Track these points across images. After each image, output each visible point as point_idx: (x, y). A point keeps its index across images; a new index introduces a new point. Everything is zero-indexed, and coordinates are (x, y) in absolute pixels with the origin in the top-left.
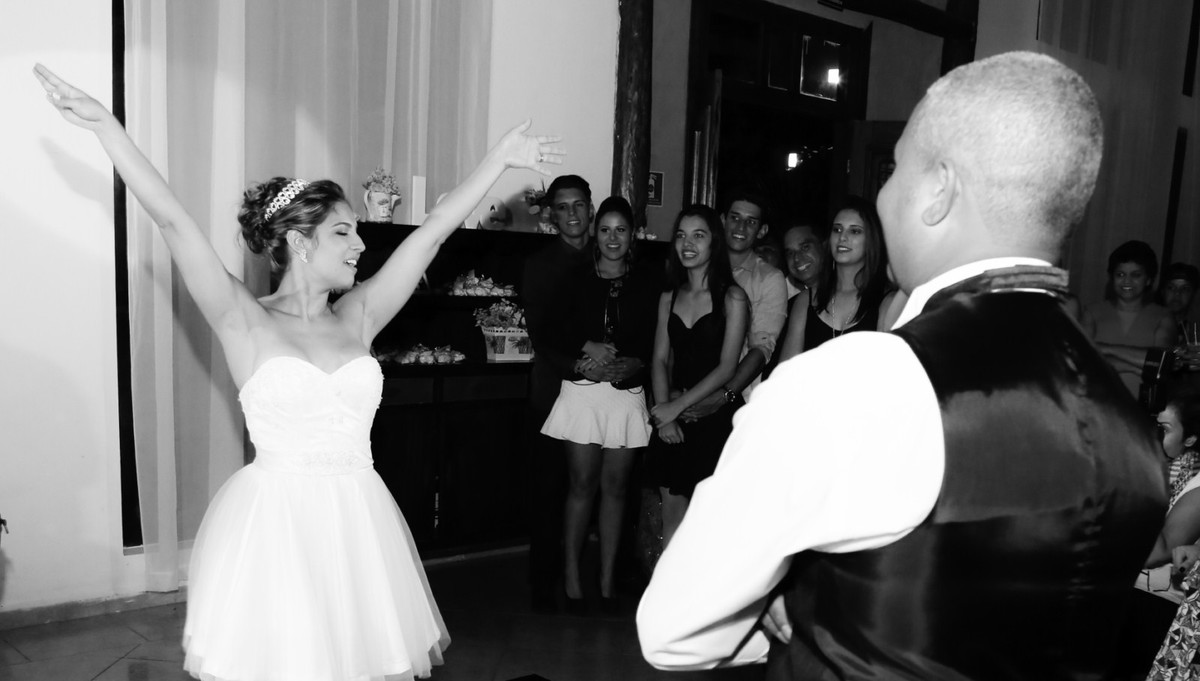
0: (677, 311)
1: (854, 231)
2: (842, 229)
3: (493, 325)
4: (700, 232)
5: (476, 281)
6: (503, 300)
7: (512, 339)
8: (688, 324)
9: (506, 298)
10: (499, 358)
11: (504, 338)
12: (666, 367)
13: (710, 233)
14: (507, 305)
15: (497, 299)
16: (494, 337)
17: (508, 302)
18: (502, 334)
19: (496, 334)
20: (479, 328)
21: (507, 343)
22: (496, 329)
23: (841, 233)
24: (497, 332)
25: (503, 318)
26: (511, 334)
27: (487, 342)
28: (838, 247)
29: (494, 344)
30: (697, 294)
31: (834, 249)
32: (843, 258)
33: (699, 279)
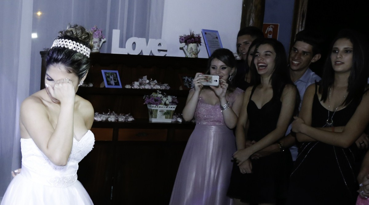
0: (253, 99)
1: (346, 51)
2: (339, 50)
3: (151, 104)
4: (269, 53)
5: (148, 81)
6: (158, 91)
7: (161, 111)
8: (259, 106)
9: (160, 90)
10: (154, 120)
11: (157, 110)
12: (244, 129)
13: (275, 54)
14: (160, 94)
15: (155, 91)
16: (151, 110)
17: (160, 92)
18: (156, 108)
19: (153, 108)
20: (146, 105)
21: (158, 112)
22: (152, 106)
23: (338, 53)
24: (153, 107)
25: (156, 100)
26: (161, 109)
27: (149, 112)
28: (336, 62)
29: (152, 113)
30: (266, 89)
31: (333, 63)
32: (339, 68)
33: (267, 81)
